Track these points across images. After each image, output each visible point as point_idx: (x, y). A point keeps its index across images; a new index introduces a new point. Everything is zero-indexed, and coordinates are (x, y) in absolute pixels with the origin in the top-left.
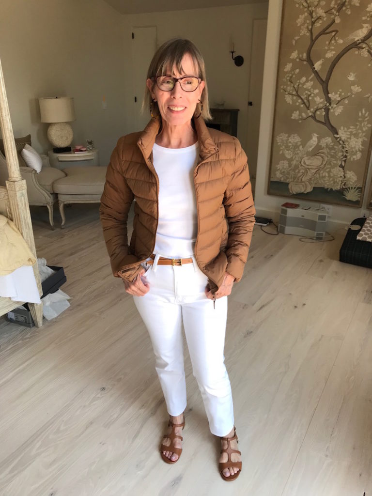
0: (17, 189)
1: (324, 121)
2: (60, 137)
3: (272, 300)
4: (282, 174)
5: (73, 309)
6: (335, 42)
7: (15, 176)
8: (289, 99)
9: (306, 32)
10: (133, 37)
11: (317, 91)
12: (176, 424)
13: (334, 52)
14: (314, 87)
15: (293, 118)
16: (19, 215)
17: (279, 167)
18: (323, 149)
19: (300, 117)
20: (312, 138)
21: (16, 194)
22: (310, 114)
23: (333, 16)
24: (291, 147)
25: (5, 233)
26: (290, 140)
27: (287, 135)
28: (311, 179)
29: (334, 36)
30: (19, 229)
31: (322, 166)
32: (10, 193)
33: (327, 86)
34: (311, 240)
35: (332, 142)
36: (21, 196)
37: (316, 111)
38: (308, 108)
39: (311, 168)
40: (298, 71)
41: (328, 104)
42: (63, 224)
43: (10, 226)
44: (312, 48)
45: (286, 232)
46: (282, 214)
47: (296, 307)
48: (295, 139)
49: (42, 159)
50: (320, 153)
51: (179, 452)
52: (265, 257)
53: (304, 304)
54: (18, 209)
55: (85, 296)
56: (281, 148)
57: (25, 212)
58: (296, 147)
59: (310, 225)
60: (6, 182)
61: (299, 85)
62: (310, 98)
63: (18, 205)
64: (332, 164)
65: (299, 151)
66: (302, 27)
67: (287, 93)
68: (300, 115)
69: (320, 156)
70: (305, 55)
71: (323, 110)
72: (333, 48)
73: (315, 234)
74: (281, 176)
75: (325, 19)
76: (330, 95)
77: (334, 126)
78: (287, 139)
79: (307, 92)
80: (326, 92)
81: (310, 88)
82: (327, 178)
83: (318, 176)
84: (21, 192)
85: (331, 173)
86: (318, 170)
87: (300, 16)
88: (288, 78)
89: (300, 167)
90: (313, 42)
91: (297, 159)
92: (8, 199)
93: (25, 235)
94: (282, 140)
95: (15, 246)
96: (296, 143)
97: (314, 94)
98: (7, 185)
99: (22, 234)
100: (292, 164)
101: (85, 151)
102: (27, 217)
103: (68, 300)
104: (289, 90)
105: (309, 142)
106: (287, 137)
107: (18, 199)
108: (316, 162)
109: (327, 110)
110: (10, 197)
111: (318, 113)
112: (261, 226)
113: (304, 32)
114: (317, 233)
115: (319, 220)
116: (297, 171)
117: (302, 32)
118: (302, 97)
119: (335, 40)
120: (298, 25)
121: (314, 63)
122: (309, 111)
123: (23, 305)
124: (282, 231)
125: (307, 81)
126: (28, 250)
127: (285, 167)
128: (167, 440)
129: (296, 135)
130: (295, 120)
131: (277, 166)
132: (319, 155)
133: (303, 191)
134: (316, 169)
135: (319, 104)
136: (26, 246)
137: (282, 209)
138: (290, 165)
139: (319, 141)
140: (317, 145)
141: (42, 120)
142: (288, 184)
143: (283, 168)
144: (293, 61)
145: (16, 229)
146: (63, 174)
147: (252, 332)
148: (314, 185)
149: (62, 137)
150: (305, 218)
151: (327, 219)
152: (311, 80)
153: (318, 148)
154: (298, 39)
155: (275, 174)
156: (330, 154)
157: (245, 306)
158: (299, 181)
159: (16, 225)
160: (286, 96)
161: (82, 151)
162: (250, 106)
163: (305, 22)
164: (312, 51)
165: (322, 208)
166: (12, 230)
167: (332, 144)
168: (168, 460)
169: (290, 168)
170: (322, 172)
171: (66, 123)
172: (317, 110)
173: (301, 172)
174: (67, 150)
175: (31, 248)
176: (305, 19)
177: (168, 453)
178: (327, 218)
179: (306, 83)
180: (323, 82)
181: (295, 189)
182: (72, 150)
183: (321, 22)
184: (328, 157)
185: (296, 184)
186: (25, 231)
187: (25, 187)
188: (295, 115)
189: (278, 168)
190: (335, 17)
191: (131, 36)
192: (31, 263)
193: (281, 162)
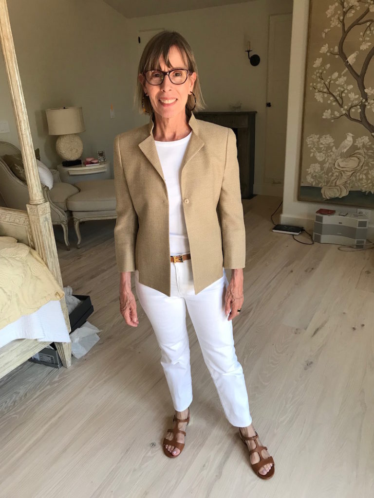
0: (40, 213)
1: (360, 119)
2: (70, 150)
3: (326, 322)
4: (313, 178)
5: (102, 343)
6: (370, 33)
7: (37, 198)
8: (319, 97)
9: (337, 23)
10: (139, 42)
11: (351, 86)
12: (180, 419)
13: (370, 44)
14: (348, 83)
15: (324, 117)
16: (43, 242)
17: (310, 170)
18: (359, 149)
19: (333, 116)
20: (346, 138)
21: (39, 219)
22: (344, 112)
23: (367, 5)
24: (322, 149)
25: (28, 265)
26: (321, 141)
27: (318, 136)
28: (346, 182)
29: (369, 26)
30: (42, 259)
31: (358, 168)
32: (32, 218)
33: (363, 80)
34: (351, 248)
35: (370, 141)
36: (45, 221)
37: (350, 108)
38: (341, 106)
39: (347, 171)
40: (328, 66)
41: (364, 100)
42: (79, 243)
43: (33, 256)
44: (345, 41)
45: (322, 241)
46: (316, 222)
47: (354, 329)
48: (328, 140)
49: (53, 174)
50: (355, 154)
51: (181, 447)
52: (306, 271)
53: (363, 325)
54: (42, 236)
55: (113, 326)
56: (312, 151)
57: (49, 239)
58: (329, 148)
59: (349, 232)
60: (27, 205)
61: (330, 81)
62: (344, 95)
63: (41, 232)
64: (370, 165)
65: (332, 153)
66: (332, 19)
67: (317, 91)
68: (332, 113)
69: (356, 157)
70: (336, 49)
71: (359, 107)
72: (368, 39)
73: (356, 242)
74: (312, 180)
75: (358, 8)
76: (366, 91)
77: (372, 124)
78: (318, 140)
79: (339, 88)
80: (362, 87)
81: (343, 83)
82: (365, 181)
83: (354, 178)
84: (44, 216)
85: (369, 175)
86: (355, 172)
87: (330, 6)
88: (318, 75)
89: (334, 170)
90: (345, 33)
91: (330, 161)
92: (30, 224)
93: (50, 264)
94: (313, 142)
95: (40, 279)
96: (329, 144)
97: (348, 90)
98: (28, 209)
99: (46, 264)
100: (324, 167)
101: (97, 163)
102: (52, 245)
103: (98, 334)
104: (318, 88)
105: (343, 142)
106: (318, 138)
107: (41, 225)
108: (352, 163)
109: (363, 107)
110: (31, 223)
111: (353, 110)
112: (293, 235)
113: (335, 23)
114: (357, 241)
115: (359, 226)
116: (330, 174)
117: (333, 24)
118: (334, 94)
119: (370, 30)
120: (328, 17)
121: (347, 56)
122: (342, 109)
123: (50, 345)
124: (318, 239)
125: (340, 76)
126: (55, 282)
127: (316, 171)
128: (170, 434)
129: (328, 135)
130: (326, 119)
131: (307, 170)
132: (354, 157)
133: (337, 195)
134: (352, 171)
135: (353, 101)
136: (52, 278)
137: (317, 216)
138: (322, 169)
139: (354, 141)
140: (353, 144)
141: (49, 132)
142: (320, 189)
143: (315, 172)
144: (323, 55)
145: (40, 259)
146: (76, 190)
147: (312, 363)
148: (349, 189)
149: (71, 150)
150: (343, 224)
151: (368, 226)
152: (344, 75)
153: (354, 148)
154: (328, 32)
155: (306, 179)
156: (367, 155)
157: (297, 331)
158: (333, 185)
159: (39, 254)
160: (316, 94)
161: (93, 163)
162: (268, 108)
163: (336, 13)
164: (344, 43)
165: (360, 213)
166: (35, 260)
167: (370, 143)
168: (169, 455)
169: (323, 172)
170: (358, 174)
171: (75, 134)
172: (352, 107)
173: (335, 175)
174: (77, 163)
175: (57, 280)
176: (336, 9)
177: (170, 447)
178: (367, 223)
179: (339, 79)
180: (359, 76)
181: (328, 193)
182: (82, 162)
183: (353, 12)
184: (365, 157)
185: (330, 189)
186: (50, 261)
187: (49, 210)
188: (327, 114)
189: (309, 172)
190: (369, 6)
191: (138, 40)
192: (58, 297)
193: (312, 165)
